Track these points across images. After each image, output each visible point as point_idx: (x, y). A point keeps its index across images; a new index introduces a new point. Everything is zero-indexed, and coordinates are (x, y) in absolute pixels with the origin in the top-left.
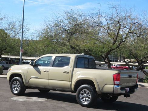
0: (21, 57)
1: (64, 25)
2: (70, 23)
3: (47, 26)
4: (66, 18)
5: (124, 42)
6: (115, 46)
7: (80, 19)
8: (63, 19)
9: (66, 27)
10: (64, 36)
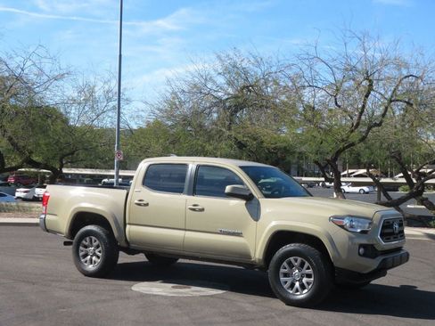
0: (117, 173)
1: (214, 88)
2: (230, 83)
3: (174, 93)
4: (221, 71)
5: (380, 125)
6: (355, 137)
7: (256, 72)
8: (212, 72)
9: (220, 94)
10: (215, 115)
